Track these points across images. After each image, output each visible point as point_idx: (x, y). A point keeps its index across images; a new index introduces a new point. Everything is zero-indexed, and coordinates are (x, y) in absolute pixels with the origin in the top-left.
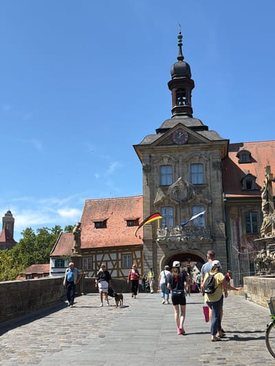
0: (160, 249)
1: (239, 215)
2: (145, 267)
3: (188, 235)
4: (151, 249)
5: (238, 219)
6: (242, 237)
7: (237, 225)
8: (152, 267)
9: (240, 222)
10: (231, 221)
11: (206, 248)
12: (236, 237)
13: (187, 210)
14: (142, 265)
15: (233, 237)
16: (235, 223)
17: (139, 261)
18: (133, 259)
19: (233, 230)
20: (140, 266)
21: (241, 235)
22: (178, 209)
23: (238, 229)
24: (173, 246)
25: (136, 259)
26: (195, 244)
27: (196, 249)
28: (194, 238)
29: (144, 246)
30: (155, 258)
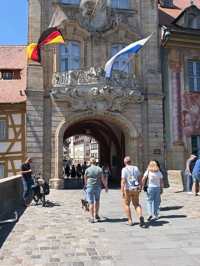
0: (58, 109)
1: (180, 63)
2: (28, 139)
3: (111, 85)
4: (40, 108)
5: (179, 69)
6: (184, 96)
7: (178, 78)
8: (41, 139)
9: (182, 74)
10: (170, 71)
11: (133, 111)
12: (175, 96)
13: (103, 48)
14: (23, 136)
15: (172, 96)
16: (175, 74)
17: (18, 129)
18: (8, 126)
19: (172, 85)
20: (20, 137)
21: (182, 93)
22: (89, 45)
23: (179, 85)
24: (80, 105)
25: (14, 126)
26: (118, 102)
27: (117, 111)
28: (119, 90)
29: (28, 103)
30: (47, 125)
